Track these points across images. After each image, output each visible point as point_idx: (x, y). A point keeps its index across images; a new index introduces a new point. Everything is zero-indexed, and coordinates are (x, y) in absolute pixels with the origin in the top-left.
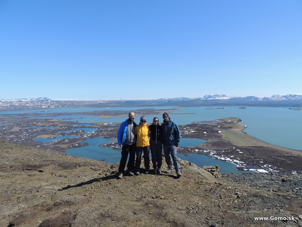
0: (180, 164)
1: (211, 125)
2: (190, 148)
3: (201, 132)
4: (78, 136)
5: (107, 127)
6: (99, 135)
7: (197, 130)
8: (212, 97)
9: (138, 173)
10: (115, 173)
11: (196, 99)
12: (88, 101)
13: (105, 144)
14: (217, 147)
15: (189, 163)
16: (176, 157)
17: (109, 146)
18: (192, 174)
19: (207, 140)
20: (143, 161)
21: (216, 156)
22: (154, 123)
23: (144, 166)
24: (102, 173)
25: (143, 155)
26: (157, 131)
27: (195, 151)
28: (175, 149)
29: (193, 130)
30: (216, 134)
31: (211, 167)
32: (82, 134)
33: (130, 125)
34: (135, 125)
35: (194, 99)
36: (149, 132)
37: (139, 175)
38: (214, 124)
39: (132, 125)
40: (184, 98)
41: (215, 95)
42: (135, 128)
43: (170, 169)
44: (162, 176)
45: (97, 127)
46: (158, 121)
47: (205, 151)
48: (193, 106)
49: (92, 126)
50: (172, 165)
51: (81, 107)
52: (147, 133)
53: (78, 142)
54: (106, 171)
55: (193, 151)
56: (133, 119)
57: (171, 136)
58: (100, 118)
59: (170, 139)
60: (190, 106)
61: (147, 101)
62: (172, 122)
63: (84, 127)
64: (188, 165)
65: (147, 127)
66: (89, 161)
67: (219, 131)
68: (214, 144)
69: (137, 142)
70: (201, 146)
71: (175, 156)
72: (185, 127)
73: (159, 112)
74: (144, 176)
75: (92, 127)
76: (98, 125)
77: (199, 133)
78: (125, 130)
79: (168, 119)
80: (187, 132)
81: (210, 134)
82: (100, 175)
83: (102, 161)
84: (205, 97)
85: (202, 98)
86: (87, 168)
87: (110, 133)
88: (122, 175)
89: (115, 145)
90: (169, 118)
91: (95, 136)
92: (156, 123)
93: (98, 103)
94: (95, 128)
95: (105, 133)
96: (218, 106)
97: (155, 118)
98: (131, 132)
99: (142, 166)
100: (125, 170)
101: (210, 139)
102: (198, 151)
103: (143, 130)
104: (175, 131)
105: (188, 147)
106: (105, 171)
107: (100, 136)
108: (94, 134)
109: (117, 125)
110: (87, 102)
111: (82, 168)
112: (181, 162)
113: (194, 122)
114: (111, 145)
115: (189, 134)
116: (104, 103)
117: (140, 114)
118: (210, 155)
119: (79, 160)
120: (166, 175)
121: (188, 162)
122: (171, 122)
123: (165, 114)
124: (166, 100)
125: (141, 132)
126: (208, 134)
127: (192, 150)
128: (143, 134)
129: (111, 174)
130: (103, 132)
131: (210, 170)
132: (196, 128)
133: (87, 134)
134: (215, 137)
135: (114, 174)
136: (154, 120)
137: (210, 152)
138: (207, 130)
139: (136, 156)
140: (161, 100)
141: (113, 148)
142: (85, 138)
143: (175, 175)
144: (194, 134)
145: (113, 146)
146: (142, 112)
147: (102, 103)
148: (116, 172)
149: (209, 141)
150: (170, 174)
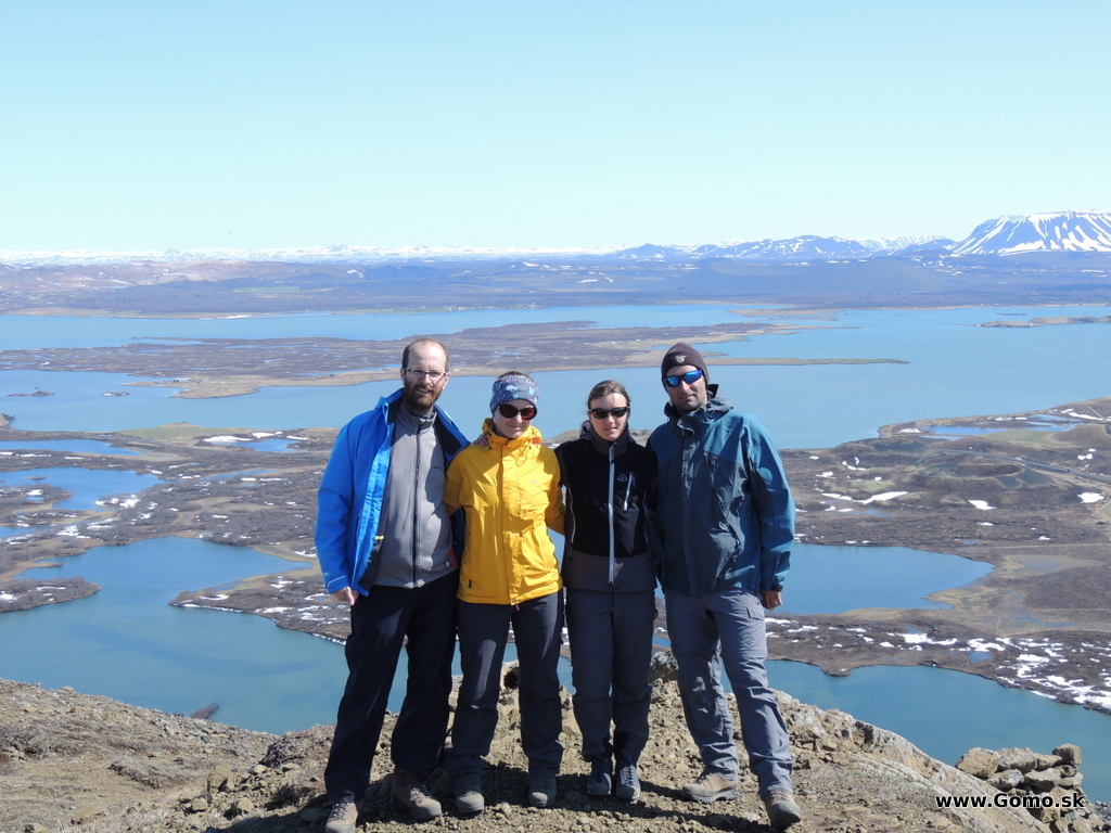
0: (794, 738)
1: (1023, 443)
2: (864, 625)
3: (946, 500)
4: (14, 528)
5: (235, 459)
6: (174, 523)
7: (919, 482)
8: (1035, 238)
9: (476, 799)
10: (303, 801)
11: (912, 250)
12: (90, 267)
13: (222, 589)
14: (1071, 616)
15: (858, 725)
16: (765, 683)
17: (246, 603)
18: (884, 807)
19: (994, 558)
20: (509, 708)
21: (1060, 680)
22: (598, 425)
23: (518, 748)
24: (204, 801)
25: (510, 663)
26: (619, 488)
27: (902, 641)
28: (752, 623)
29: (889, 483)
30: (1063, 514)
31: (1023, 756)
32: (42, 516)
33: (406, 442)
34: (450, 443)
35: (901, 246)
36: (553, 494)
37: (480, 812)
38: (1049, 438)
39: (429, 438)
40: (819, 241)
41: (1059, 221)
42: (447, 464)
43: (715, 770)
44: (658, 820)
45: (158, 466)
46: (626, 410)
47: (979, 646)
48: (888, 305)
49: (118, 454)
50: (732, 741)
51: (34, 312)
52: (543, 503)
53: (19, 574)
54: (230, 785)
55: (886, 644)
56: (435, 393)
57: (724, 521)
58: (176, 393)
59: (714, 544)
60: (870, 304)
61: (541, 263)
62: (734, 419)
63: (58, 461)
64: (848, 743)
65: (541, 457)
66: (98, 712)
67: (1082, 490)
68: (1048, 593)
69: (465, 568)
70: (947, 603)
71: (757, 674)
72: (824, 462)
73: (630, 352)
74: (517, 819)
75: (122, 466)
76: (161, 449)
77: (937, 506)
78: (375, 479)
79: (703, 394)
80: (839, 504)
81: (1017, 514)
82: (190, 811)
83: (196, 715)
84: (979, 232)
85: (958, 239)
86: (91, 768)
87: (253, 508)
88: (350, 812)
89: (294, 595)
90: (713, 389)
91: (140, 534)
92: (608, 429)
93: (167, 277)
94: (140, 467)
95: (220, 509)
96: (1079, 300)
97: (599, 392)
98: (422, 493)
99: (506, 747)
100: (375, 776)
101: (1015, 552)
102: (923, 645)
103: (506, 475)
104: (753, 483)
105: (850, 613)
106: (222, 788)
107: (183, 528)
108: (131, 512)
109: (312, 445)
110: (78, 269)
111: (49, 768)
112: (799, 723)
113: (899, 427)
114: (266, 597)
115: (858, 514)
116: (211, 277)
117: (483, 363)
118: (1012, 674)
119: (28, 706)
120: (688, 817)
121: (850, 719)
122: (720, 414)
123: (681, 359)
124: (685, 258)
125: (492, 490)
126: (1005, 515)
127: (877, 640)
128: (512, 506)
129: (269, 807)
130: (201, 502)
131: (1014, 778)
132: (912, 468)
133: (79, 514)
134: (1055, 540)
135: (289, 810)
136: (595, 404)
137: (1013, 653)
138: (994, 488)
139: (457, 678)
140: (647, 259)
141: (283, 624)
142: (70, 543)
143: (753, 817)
144: (894, 515)
145: (280, 609)
146: (499, 351)
147: (194, 276)
148: (305, 791)
149: (1012, 566)
150: (716, 809)
